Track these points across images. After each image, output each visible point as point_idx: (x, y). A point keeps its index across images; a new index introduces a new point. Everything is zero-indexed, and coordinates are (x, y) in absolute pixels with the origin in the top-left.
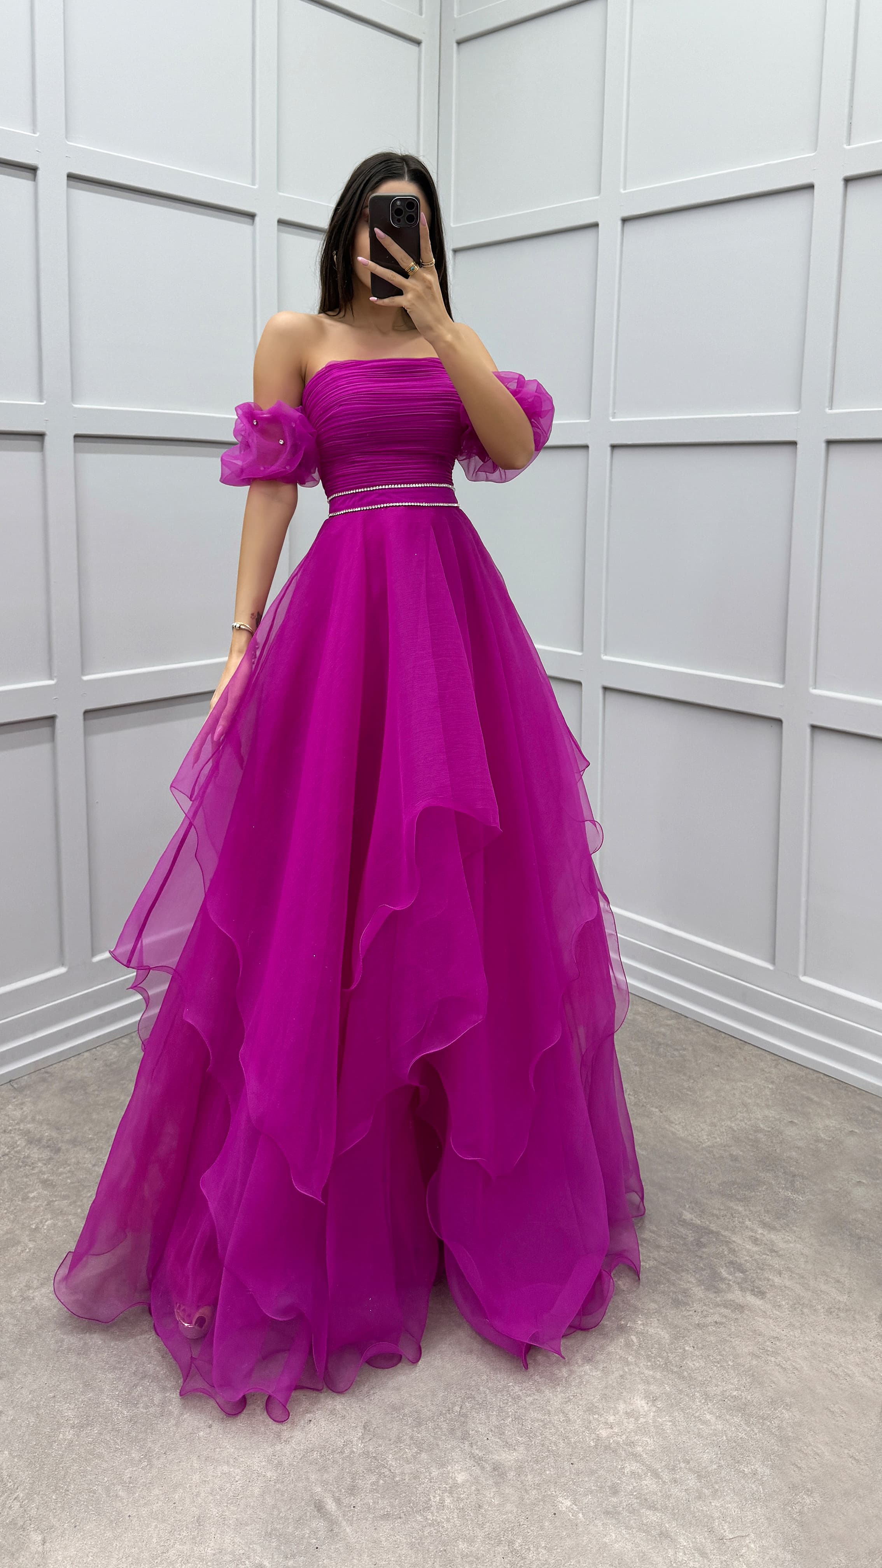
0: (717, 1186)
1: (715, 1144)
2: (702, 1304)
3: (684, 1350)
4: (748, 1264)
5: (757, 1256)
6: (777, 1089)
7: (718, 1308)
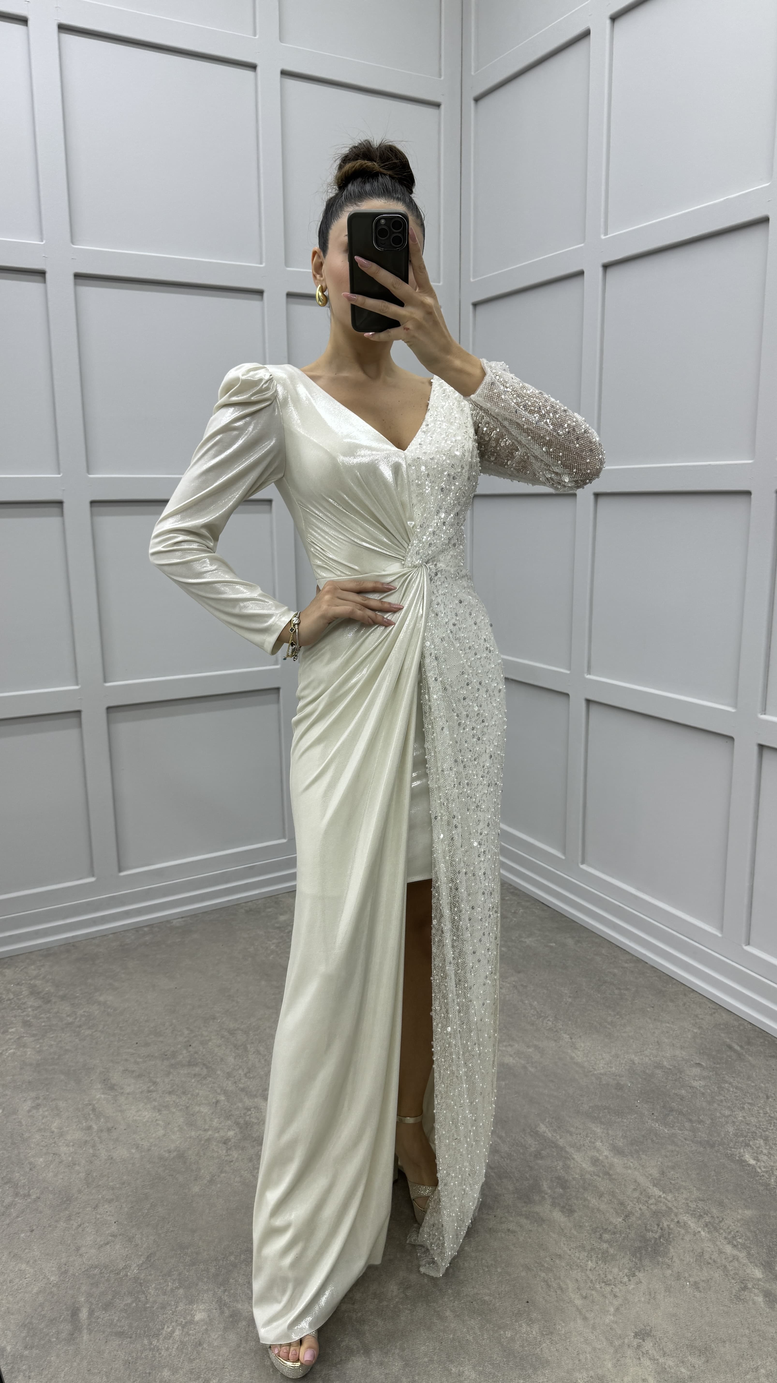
4: (574, 1182)
5: (588, 1176)
6: (701, 1034)
7: (519, 1218)
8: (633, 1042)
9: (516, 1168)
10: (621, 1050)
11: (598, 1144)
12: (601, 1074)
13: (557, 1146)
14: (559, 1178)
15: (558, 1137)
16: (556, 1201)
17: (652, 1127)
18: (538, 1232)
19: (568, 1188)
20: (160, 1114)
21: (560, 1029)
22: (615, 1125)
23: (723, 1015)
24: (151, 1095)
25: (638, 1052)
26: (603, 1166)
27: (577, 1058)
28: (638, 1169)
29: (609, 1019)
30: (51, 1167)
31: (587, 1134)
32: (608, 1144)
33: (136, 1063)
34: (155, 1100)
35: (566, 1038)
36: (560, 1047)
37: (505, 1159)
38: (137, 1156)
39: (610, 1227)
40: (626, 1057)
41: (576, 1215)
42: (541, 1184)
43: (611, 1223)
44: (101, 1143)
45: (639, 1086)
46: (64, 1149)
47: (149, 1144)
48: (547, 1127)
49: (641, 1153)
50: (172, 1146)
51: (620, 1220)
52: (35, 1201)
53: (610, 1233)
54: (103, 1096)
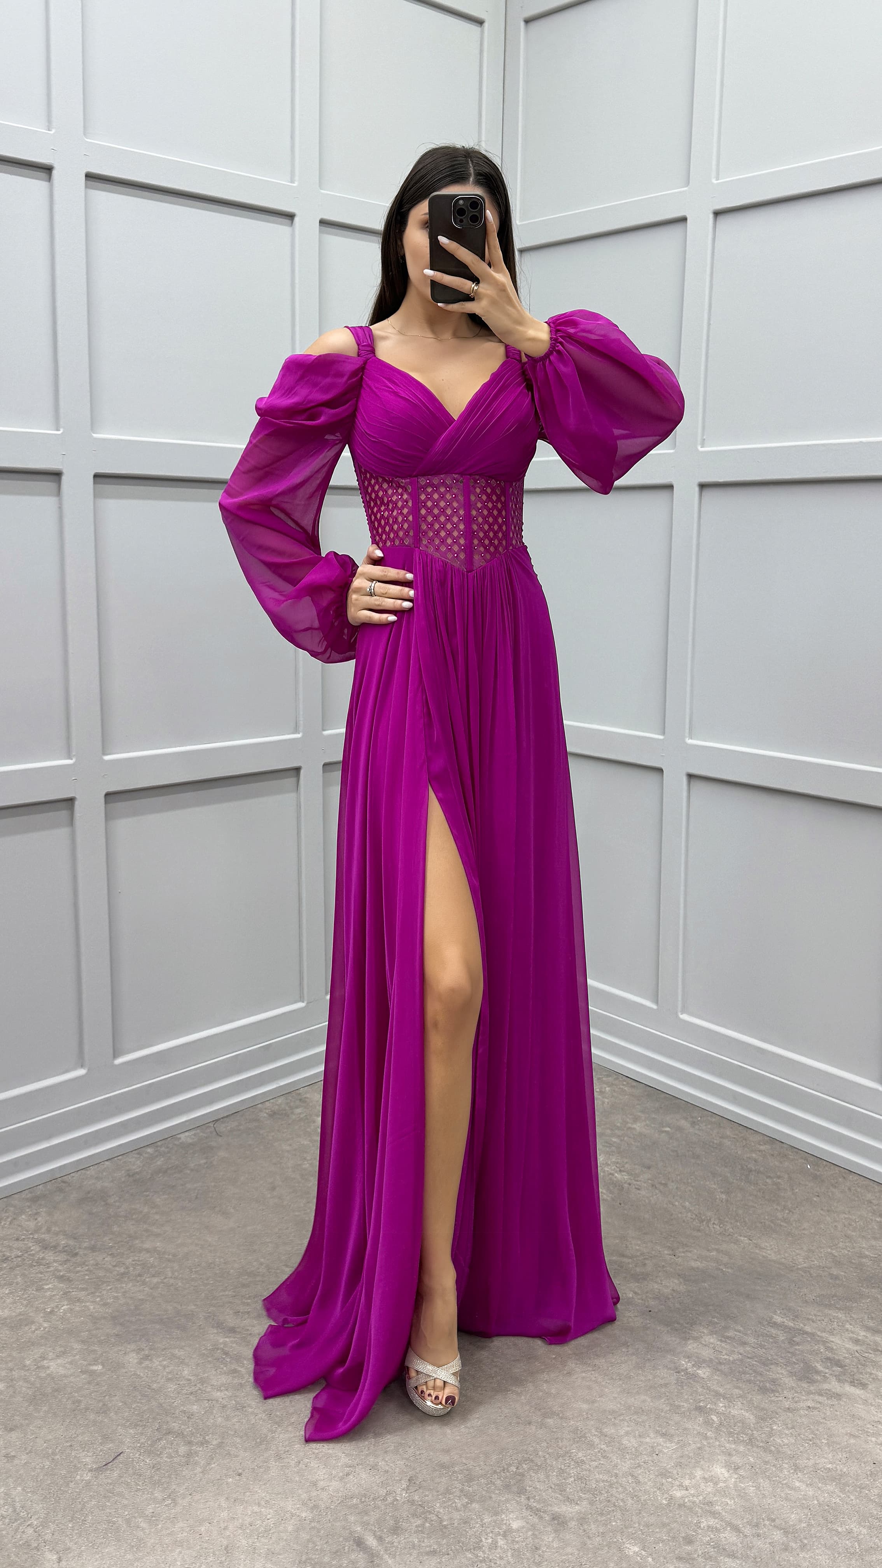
0: (814, 1298)
1: (813, 1266)
2: (793, 1391)
3: (772, 1429)
4: (847, 1360)
5: (858, 1354)
7: (811, 1396)
8: (819, 1237)
9: (777, 1355)
10: (812, 1246)
11: (848, 1326)
12: (806, 1268)
13: (806, 1333)
14: (828, 1359)
15: (802, 1325)
18: (841, 1405)
19: (846, 1366)
21: (732, 1231)
22: (854, 1308)
25: (832, 1246)
26: (868, 1344)
27: (770, 1256)
29: (779, 1215)
30: (214, 1411)
31: (831, 1320)
32: (859, 1326)
35: (744, 1240)
36: (744, 1249)
37: (759, 1349)
40: (822, 1251)
42: (813, 1365)
45: (854, 1274)
48: (782, 1318)
52: (220, 1445)
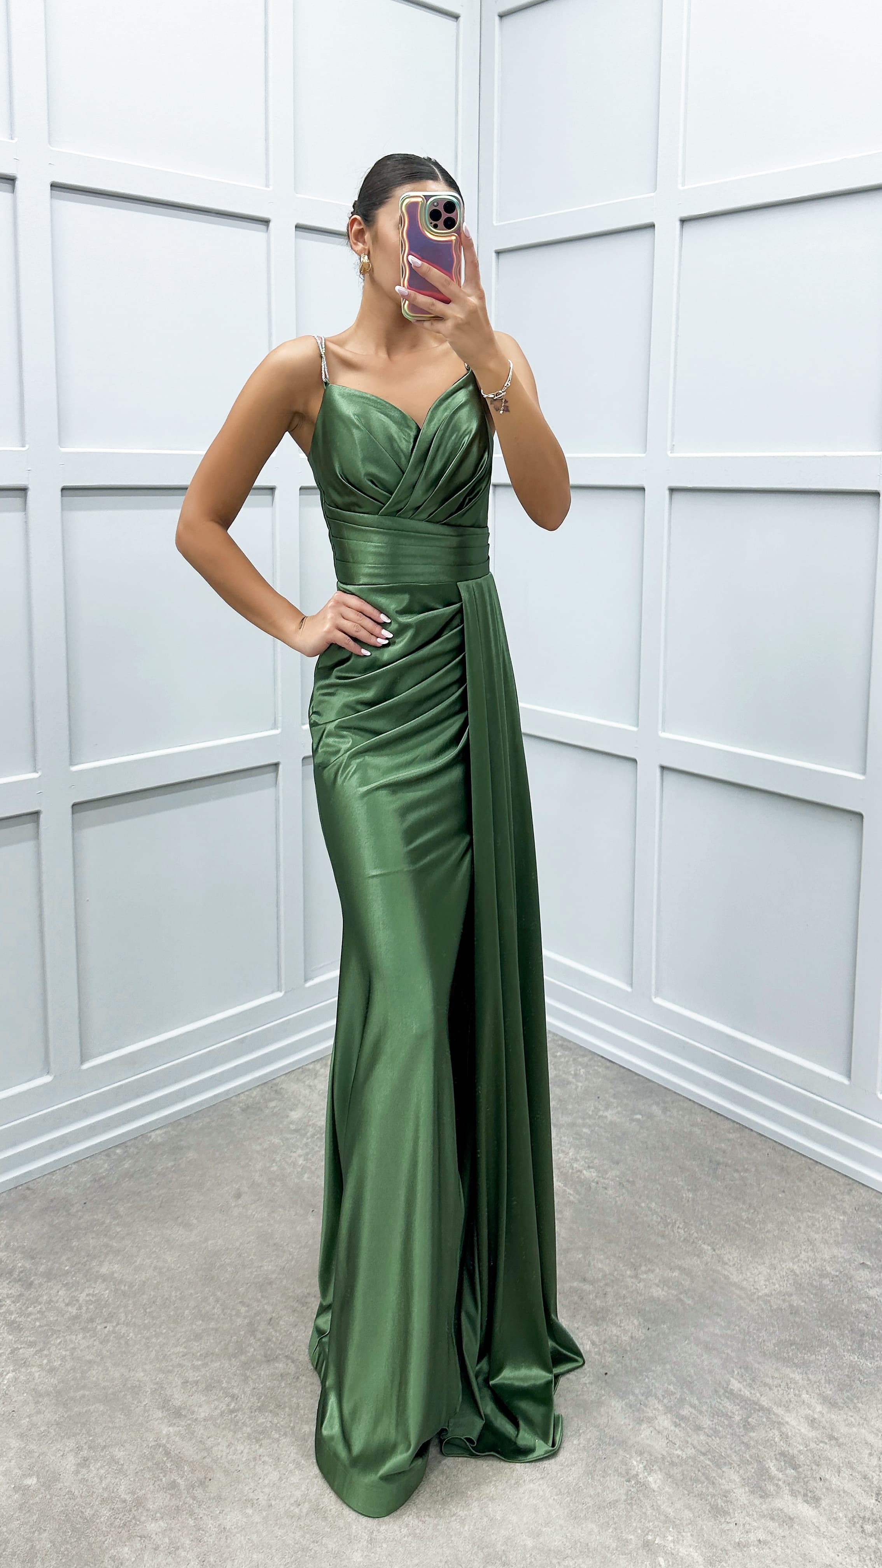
0: (773, 1347)
1: (773, 1292)
4: (802, 1456)
5: (813, 1445)
6: (849, 1222)
8: (783, 1244)
9: (731, 1449)
10: (775, 1258)
11: (805, 1396)
12: (766, 1295)
13: (762, 1408)
14: (782, 1454)
15: (758, 1395)
16: (794, 1488)
17: (852, 1361)
20: (261, 1445)
21: (696, 1238)
22: (812, 1365)
23: (862, 1191)
24: (236, 1416)
25: (793, 1258)
26: (824, 1428)
27: (731, 1277)
28: (863, 1424)
29: (744, 1215)
31: (787, 1384)
32: (816, 1396)
33: (196, 1368)
34: (244, 1424)
35: (708, 1250)
36: (707, 1264)
37: (713, 1437)
38: (257, 1519)
39: (868, 1514)
40: (783, 1266)
41: (823, 1505)
42: (767, 1466)
43: (865, 1508)
44: (200, 1506)
45: (814, 1305)
46: (152, 1527)
47: (266, 1498)
48: (739, 1382)
49: (856, 1401)
50: (298, 1494)
51: (874, 1501)
53: (870, 1522)
54: (171, 1429)
